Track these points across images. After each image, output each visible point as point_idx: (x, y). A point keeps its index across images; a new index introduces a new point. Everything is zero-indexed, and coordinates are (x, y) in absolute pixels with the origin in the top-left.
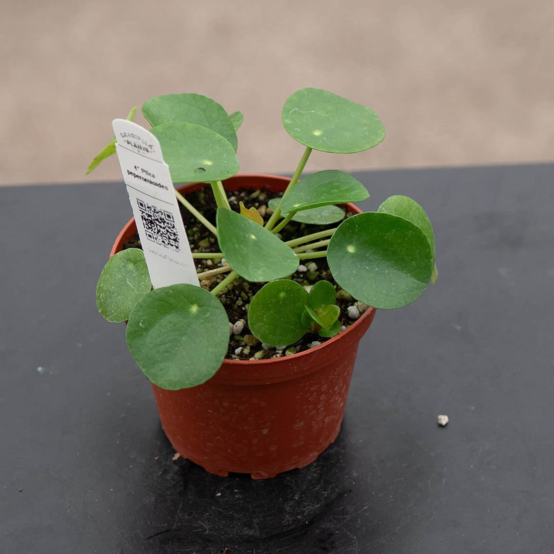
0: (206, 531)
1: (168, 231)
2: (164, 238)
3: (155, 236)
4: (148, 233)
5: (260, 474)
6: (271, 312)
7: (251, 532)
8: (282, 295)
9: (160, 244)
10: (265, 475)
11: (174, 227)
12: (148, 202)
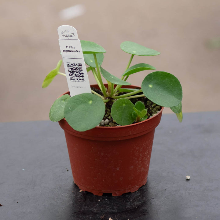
0: (95, 211)
1: (79, 73)
2: (78, 77)
3: (74, 78)
4: (71, 78)
5: (116, 193)
6: (120, 111)
7: (114, 211)
8: (124, 105)
9: (76, 81)
10: (118, 194)
11: (82, 70)
12: (71, 62)
